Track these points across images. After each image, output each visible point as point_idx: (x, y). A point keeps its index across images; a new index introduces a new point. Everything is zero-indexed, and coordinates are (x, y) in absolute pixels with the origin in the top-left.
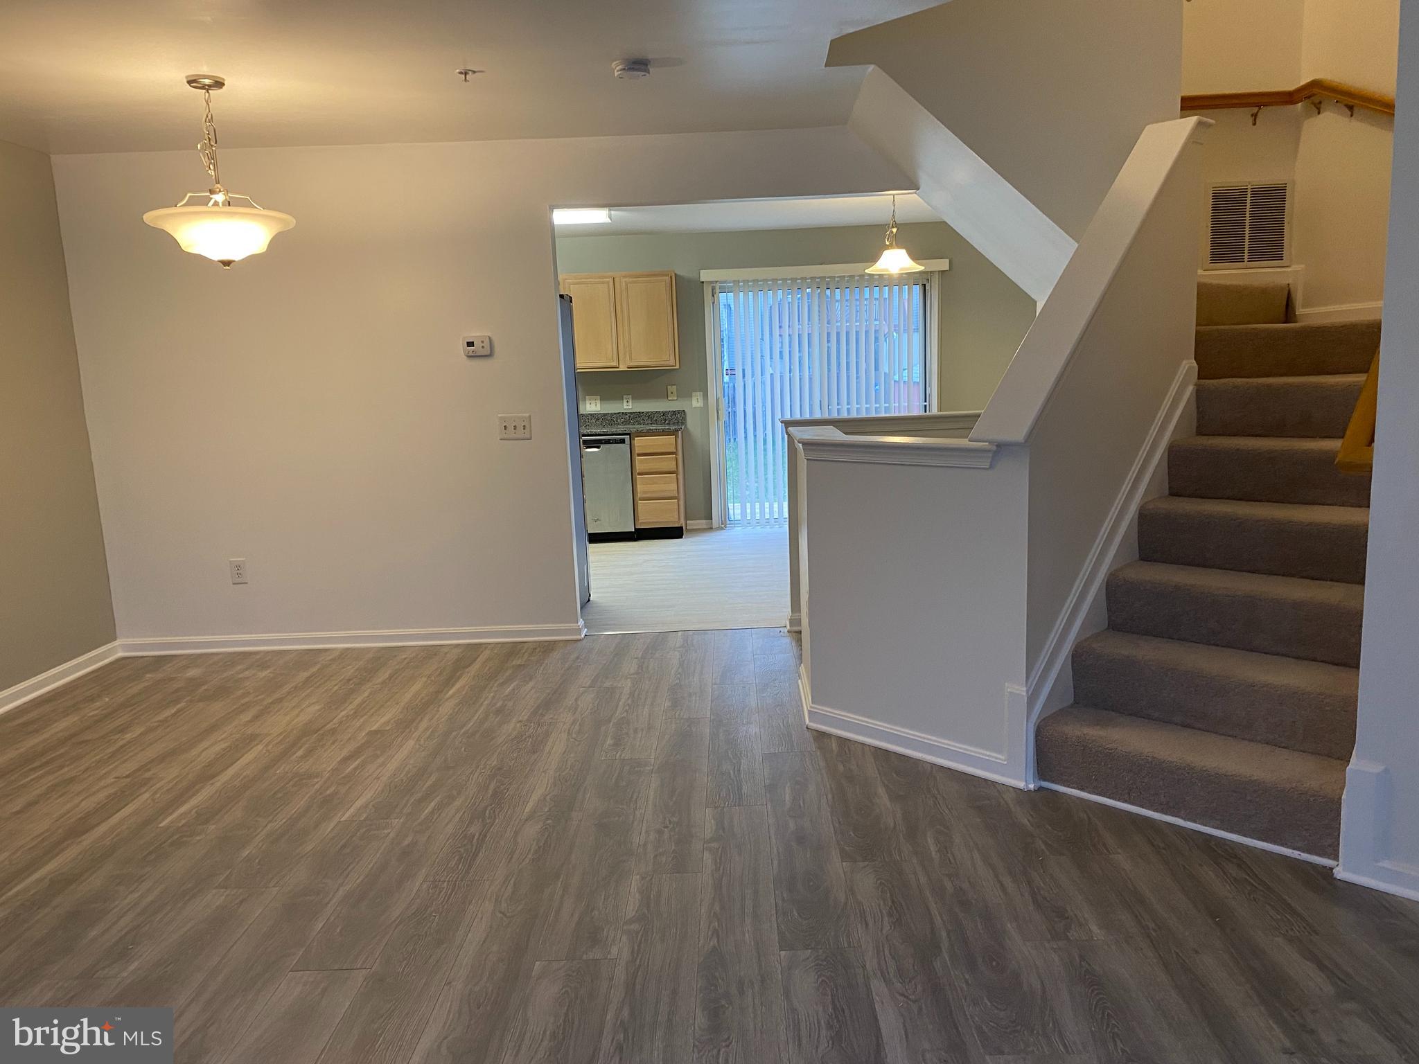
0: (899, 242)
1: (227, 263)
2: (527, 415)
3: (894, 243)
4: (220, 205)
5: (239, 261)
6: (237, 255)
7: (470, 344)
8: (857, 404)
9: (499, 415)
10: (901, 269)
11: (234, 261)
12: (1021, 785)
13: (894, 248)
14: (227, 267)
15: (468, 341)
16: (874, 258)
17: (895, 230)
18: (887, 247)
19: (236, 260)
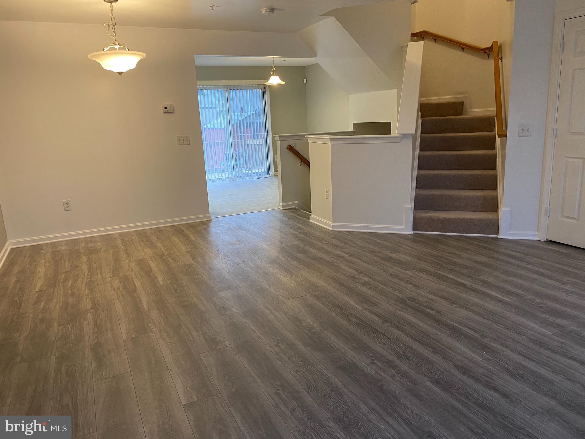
0: (276, 73)
1: (120, 73)
2: (188, 135)
3: (274, 74)
4: (117, 50)
5: (125, 72)
6: (124, 70)
7: (166, 108)
8: (253, 133)
9: (177, 136)
10: (278, 83)
11: (123, 72)
12: (410, 233)
13: (274, 76)
14: (121, 75)
15: (165, 106)
16: (268, 79)
17: (274, 69)
18: (272, 75)
19: (124, 72)
